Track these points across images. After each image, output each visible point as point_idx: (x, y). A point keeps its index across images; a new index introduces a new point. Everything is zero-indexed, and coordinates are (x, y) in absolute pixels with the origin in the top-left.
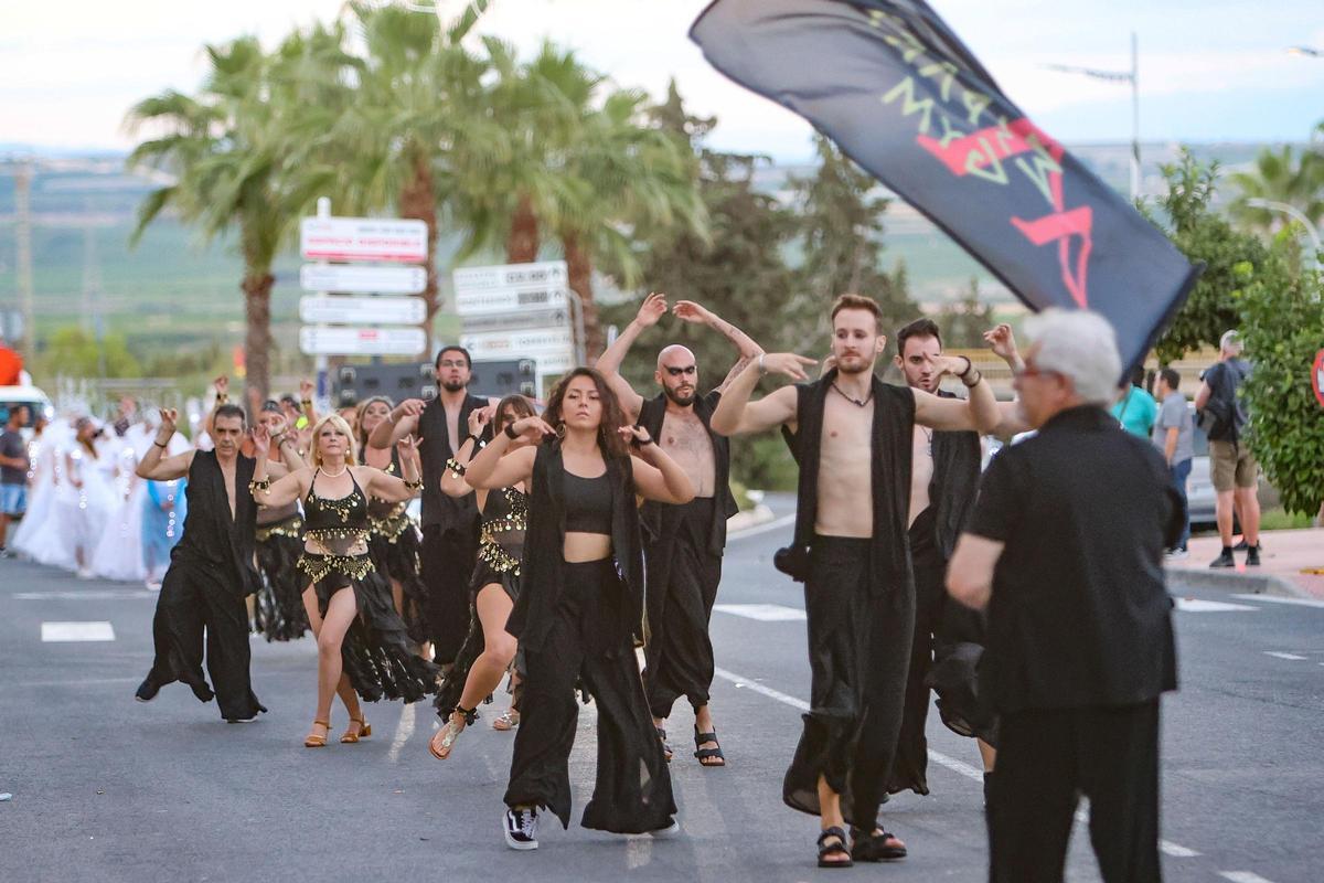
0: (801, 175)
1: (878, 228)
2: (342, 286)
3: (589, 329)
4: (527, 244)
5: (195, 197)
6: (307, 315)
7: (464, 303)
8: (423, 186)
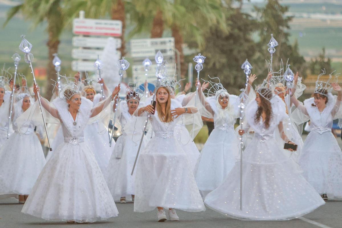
0: (259, 6)
1: (288, 27)
2: (89, 45)
3: (182, 64)
4: (159, 31)
5: (31, 9)
6: (74, 56)
7: (135, 53)
8: (120, 7)
